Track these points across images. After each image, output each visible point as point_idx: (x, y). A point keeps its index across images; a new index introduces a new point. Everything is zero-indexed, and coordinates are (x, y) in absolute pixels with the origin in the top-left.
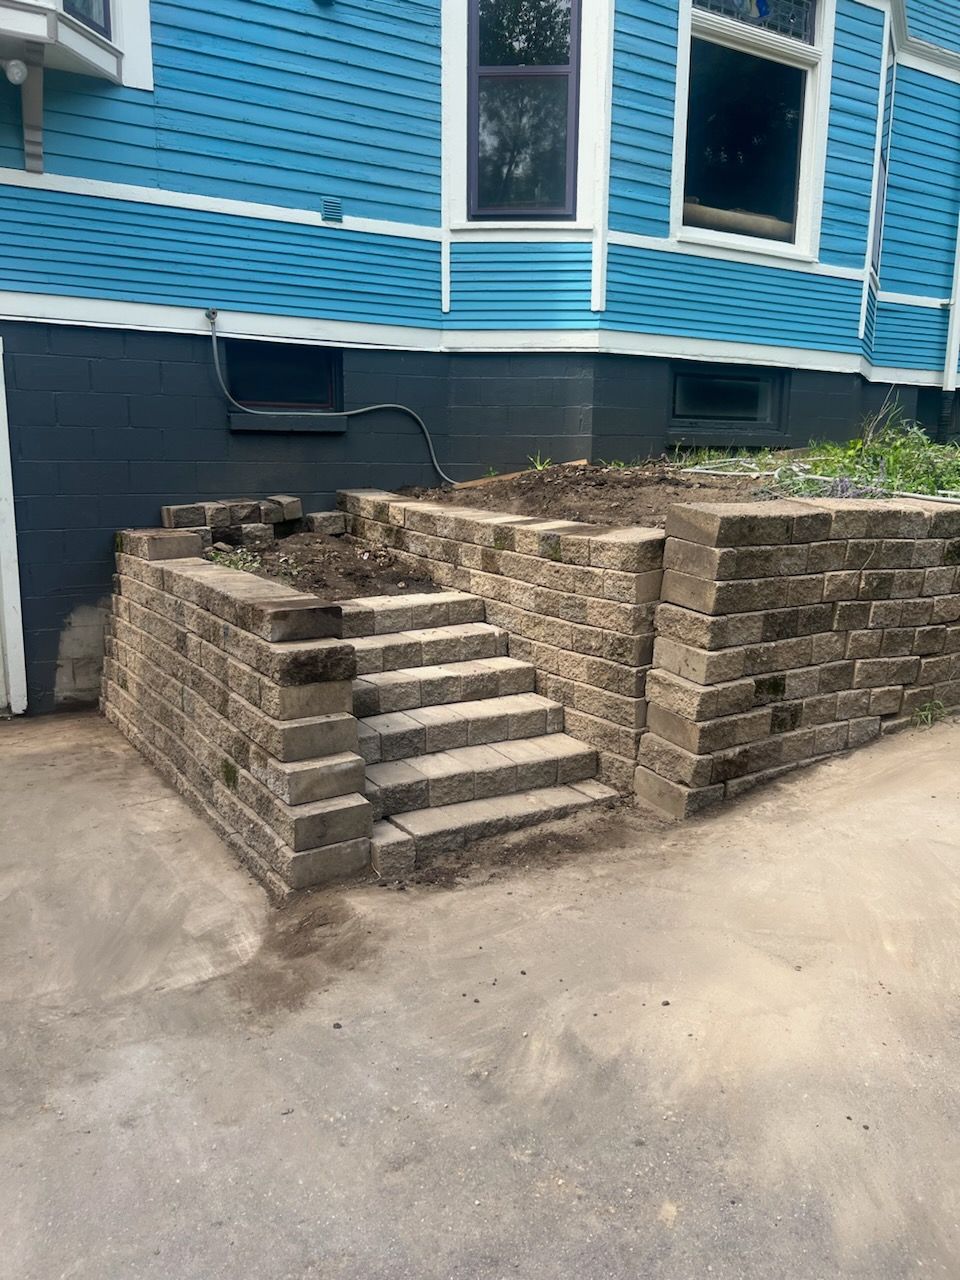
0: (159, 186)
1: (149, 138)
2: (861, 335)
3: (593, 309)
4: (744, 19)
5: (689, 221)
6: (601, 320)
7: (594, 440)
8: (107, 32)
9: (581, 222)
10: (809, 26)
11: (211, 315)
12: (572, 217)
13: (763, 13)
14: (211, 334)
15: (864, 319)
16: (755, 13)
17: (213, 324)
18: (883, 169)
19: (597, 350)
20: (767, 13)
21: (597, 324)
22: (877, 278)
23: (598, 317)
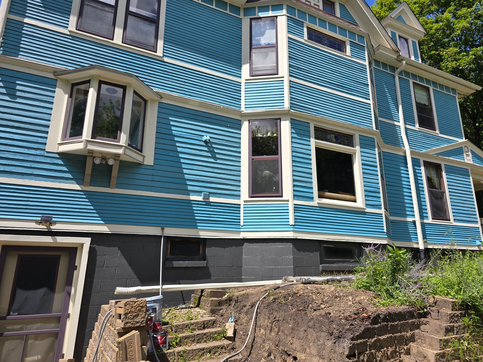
0: (151, 191)
1: (150, 178)
2: (385, 231)
3: (290, 224)
4: (331, 142)
5: (320, 197)
6: (293, 228)
7: (294, 269)
8: (141, 151)
9: (284, 198)
10: (351, 143)
11: (163, 229)
12: (282, 196)
13: (336, 140)
14: (162, 235)
15: (385, 226)
16: (334, 140)
17: (163, 232)
18: (383, 180)
19: (293, 238)
20: (338, 140)
21: (292, 229)
22: (388, 213)
23: (292, 227)
